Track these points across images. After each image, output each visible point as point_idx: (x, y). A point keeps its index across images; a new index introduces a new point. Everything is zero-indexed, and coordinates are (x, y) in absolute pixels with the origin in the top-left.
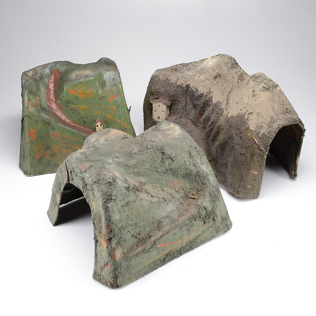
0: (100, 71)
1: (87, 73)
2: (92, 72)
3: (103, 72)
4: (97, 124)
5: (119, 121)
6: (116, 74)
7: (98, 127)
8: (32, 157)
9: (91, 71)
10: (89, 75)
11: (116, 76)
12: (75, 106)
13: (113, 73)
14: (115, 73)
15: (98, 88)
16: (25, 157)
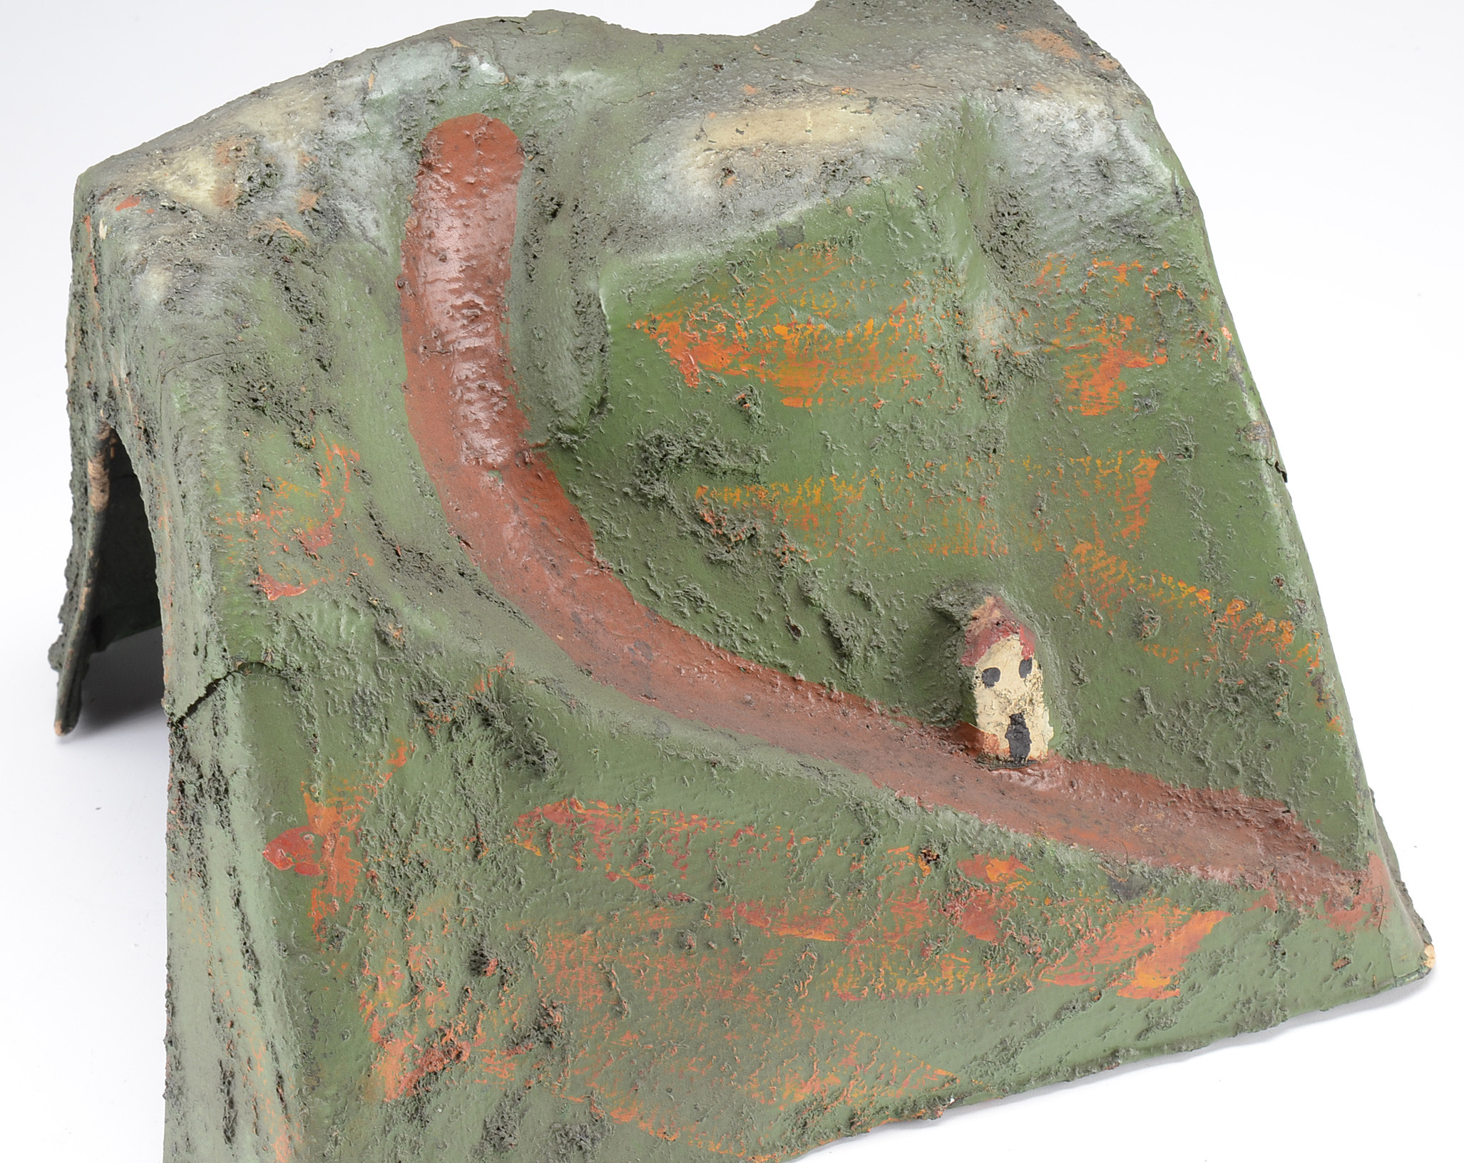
0: (961, 97)
1: (832, 134)
2: (884, 114)
3: (983, 103)
4: (982, 665)
5: (1204, 597)
6: (1122, 111)
7: (998, 686)
8: (330, 1092)
9: (870, 109)
10: (862, 153)
11: (1127, 133)
12: (732, 496)
13: (1084, 103)
14: (1109, 103)
15: (961, 277)
16: (239, 1094)
